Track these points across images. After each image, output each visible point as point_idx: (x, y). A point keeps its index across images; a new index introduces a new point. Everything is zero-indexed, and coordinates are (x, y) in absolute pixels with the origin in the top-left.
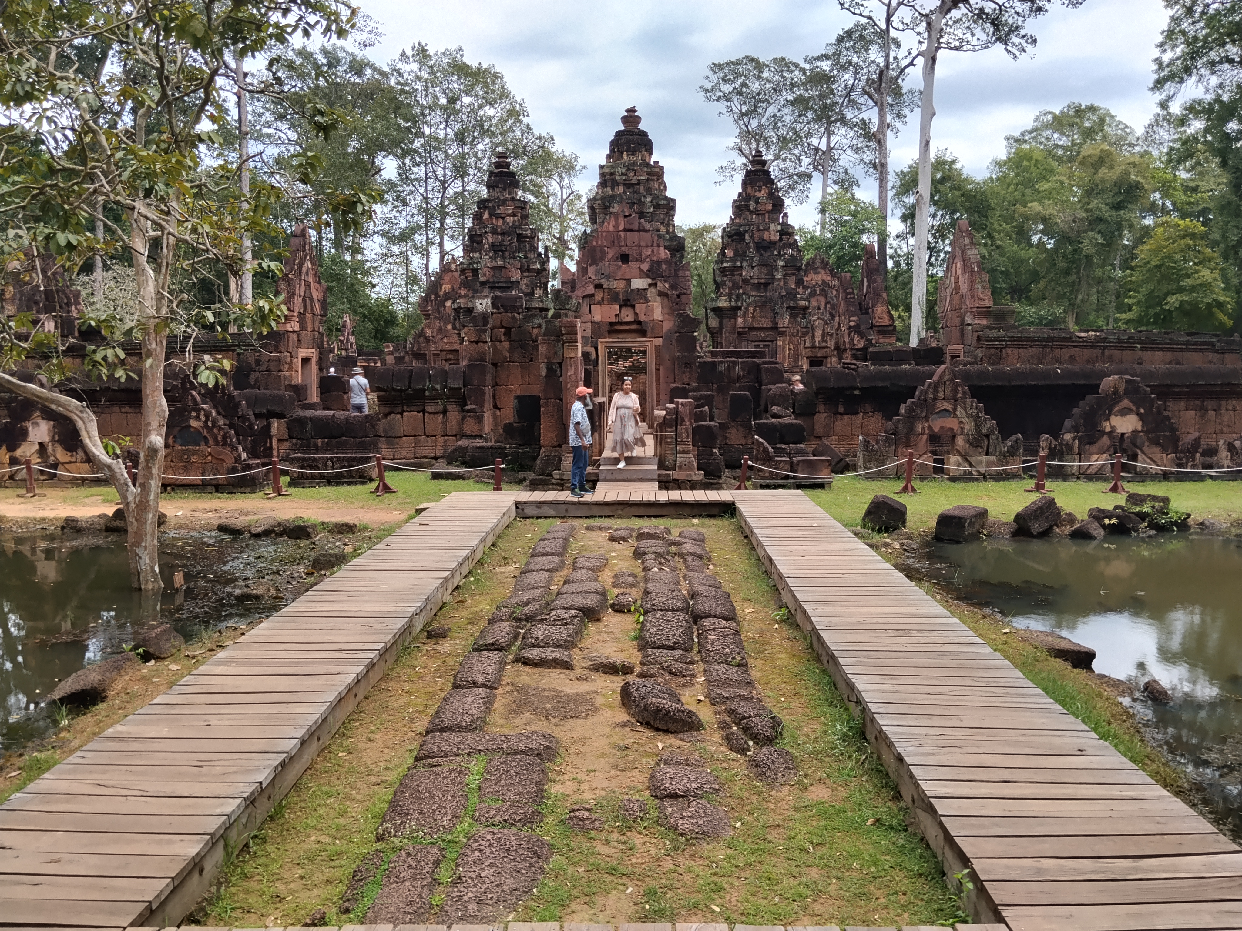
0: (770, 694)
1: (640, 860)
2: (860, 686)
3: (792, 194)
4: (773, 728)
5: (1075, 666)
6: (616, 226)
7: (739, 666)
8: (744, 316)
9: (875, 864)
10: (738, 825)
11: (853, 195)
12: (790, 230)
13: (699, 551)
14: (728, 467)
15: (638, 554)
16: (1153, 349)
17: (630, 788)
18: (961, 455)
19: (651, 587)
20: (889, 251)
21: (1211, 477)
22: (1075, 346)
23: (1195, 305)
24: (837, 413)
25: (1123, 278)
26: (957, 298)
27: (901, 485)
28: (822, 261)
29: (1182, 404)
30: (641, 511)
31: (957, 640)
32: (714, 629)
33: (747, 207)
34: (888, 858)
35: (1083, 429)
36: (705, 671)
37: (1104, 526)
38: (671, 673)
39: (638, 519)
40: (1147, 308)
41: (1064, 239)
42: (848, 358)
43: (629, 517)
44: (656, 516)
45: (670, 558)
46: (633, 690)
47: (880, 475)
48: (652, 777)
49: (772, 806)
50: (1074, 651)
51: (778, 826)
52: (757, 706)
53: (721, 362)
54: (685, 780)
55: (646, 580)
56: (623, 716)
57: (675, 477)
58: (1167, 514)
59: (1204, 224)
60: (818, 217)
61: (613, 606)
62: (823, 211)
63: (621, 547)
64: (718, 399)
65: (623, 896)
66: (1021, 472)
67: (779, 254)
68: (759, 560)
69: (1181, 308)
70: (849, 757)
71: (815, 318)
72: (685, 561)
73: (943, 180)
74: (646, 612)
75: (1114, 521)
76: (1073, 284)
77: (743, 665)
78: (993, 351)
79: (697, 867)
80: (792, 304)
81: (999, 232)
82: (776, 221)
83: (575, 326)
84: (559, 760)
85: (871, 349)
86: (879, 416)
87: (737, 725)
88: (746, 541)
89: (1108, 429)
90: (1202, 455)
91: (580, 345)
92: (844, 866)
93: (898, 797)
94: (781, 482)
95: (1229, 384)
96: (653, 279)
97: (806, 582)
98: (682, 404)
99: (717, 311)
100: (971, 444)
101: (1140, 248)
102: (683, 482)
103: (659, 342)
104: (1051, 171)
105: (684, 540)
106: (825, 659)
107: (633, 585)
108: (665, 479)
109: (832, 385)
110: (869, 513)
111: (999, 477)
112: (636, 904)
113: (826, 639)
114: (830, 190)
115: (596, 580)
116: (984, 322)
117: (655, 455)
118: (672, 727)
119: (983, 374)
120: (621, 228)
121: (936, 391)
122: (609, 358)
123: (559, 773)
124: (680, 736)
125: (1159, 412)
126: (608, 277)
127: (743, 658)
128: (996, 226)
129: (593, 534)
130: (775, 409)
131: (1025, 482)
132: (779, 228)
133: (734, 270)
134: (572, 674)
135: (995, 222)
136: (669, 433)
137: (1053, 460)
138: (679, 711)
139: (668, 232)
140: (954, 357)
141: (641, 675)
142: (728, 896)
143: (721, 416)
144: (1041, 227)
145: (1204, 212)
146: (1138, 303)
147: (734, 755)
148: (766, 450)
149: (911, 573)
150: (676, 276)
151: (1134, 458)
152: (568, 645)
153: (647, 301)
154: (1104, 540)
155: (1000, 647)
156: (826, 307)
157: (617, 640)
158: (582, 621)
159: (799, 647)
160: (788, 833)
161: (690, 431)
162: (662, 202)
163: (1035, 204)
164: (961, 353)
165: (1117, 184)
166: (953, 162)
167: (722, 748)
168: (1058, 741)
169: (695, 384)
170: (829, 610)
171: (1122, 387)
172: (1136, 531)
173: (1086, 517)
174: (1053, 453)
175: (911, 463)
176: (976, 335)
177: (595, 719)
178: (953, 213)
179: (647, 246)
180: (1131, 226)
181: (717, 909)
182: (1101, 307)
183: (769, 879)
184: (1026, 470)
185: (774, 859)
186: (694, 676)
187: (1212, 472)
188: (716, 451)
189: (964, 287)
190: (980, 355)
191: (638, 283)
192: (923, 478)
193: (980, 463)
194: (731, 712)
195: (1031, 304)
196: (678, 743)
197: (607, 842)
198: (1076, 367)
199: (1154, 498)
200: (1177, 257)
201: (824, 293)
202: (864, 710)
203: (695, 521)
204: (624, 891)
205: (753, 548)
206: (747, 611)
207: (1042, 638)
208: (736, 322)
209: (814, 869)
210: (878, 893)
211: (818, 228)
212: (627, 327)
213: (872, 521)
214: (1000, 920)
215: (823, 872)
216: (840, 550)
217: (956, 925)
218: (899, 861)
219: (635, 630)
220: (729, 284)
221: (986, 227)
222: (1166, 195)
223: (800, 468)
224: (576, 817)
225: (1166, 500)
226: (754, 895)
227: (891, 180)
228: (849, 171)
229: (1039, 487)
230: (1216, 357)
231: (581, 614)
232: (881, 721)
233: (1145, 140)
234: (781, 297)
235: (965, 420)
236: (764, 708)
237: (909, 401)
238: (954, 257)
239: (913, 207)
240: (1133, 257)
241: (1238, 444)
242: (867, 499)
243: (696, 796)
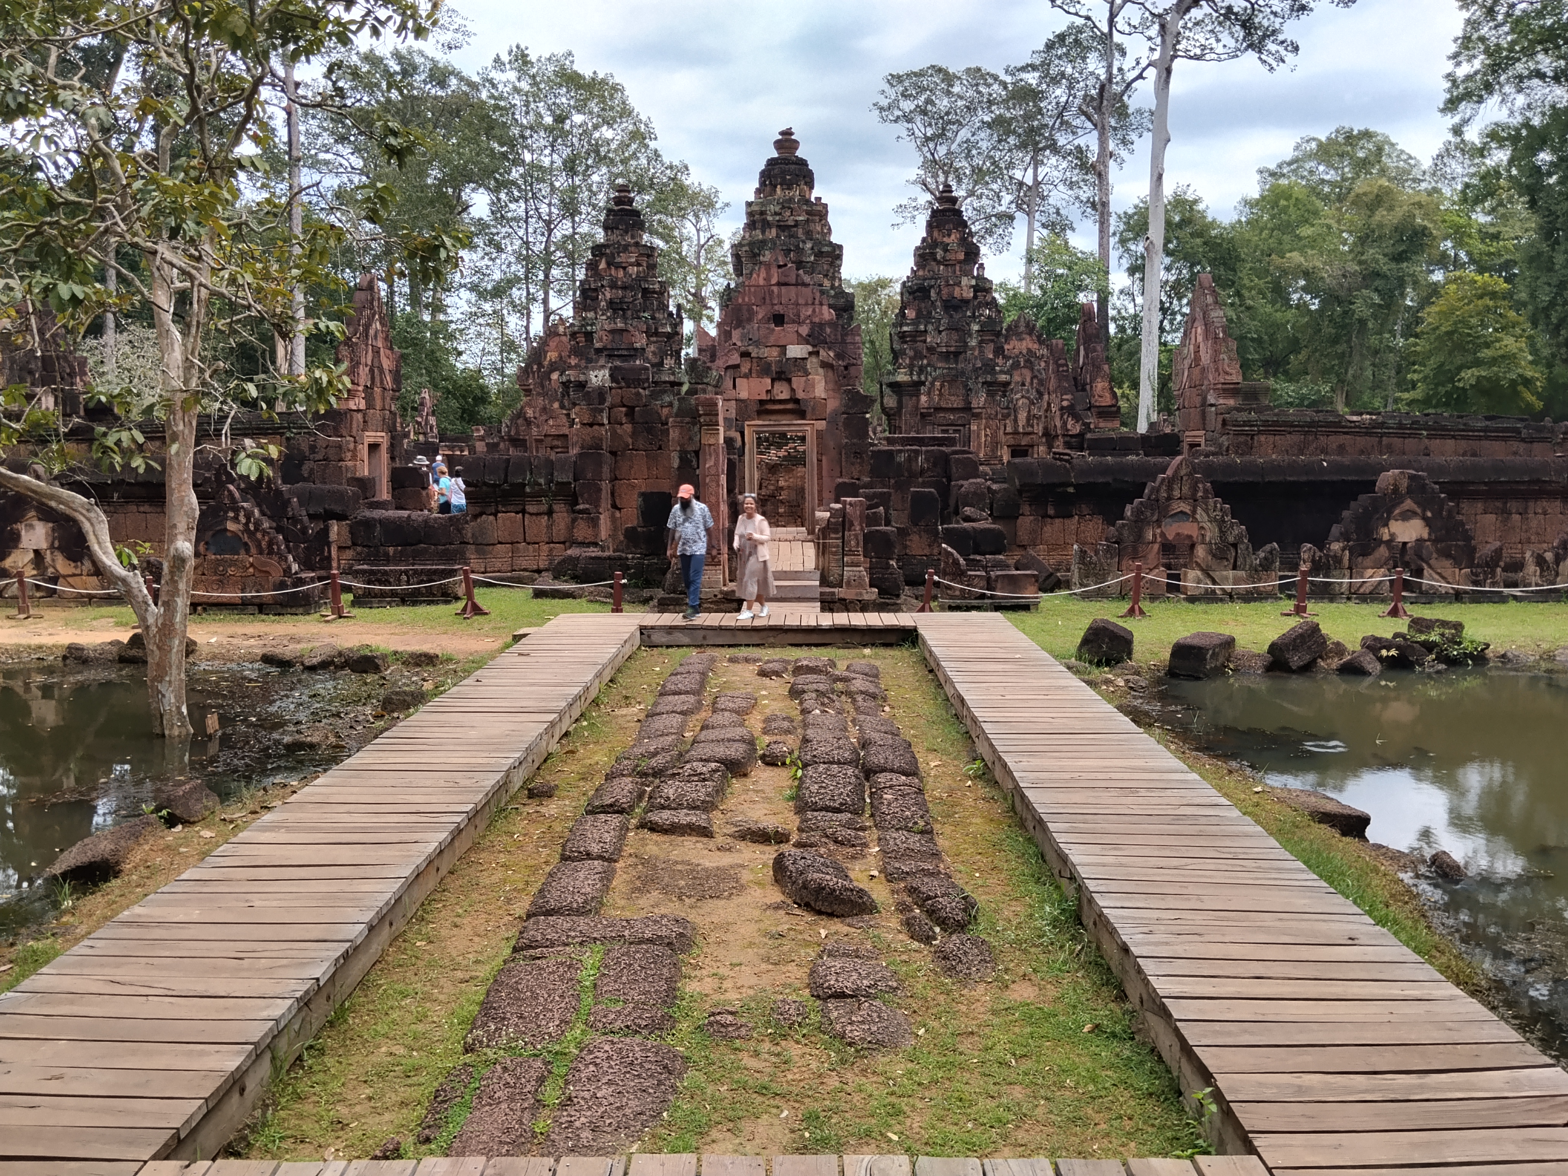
0: (962, 868)
1: (797, 1076)
2: (1074, 858)
3: (990, 240)
4: (965, 910)
5: (1344, 834)
6: (767, 279)
7: (922, 832)
8: (929, 393)
9: (1093, 1081)
10: (921, 1032)
11: (1066, 243)
12: (988, 285)
13: (872, 689)
14: (908, 583)
15: (795, 693)
16: (1443, 437)
17: (784, 986)
18: (1202, 570)
19: (811, 733)
20: (1112, 313)
21: (1515, 598)
22: (1345, 433)
23: (1495, 382)
24: (1045, 516)
25: (1405, 347)
26: (1196, 371)
27: (1126, 606)
28: (1026, 323)
29: (1480, 506)
30: (800, 639)
31: (1196, 801)
32: (891, 787)
33: (933, 255)
34: (1109, 1073)
35: (1355, 536)
36: (880, 839)
37: (1380, 659)
38: (836, 841)
39: (794, 649)
40: (1437, 385)
41: (1331, 298)
42: (1059, 447)
43: (783, 646)
44: (817, 645)
45: (835, 697)
46: (788, 863)
47: (1100, 595)
48: (813, 972)
49: (964, 1008)
50: (1342, 815)
51: (972, 1033)
52: (945, 883)
53: (900, 451)
54: (855, 976)
55: (805, 725)
56: (776, 896)
57: (842, 596)
58: (1460, 643)
59: (1507, 280)
60: (1024, 269)
61: (763, 757)
62: (1030, 261)
63: (773, 683)
64: (896, 498)
65: (776, 1122)
66: (1277, 591)
67: (973, 316)
68: (948, 700)
69: (1479, 385)
70: (1061, 947)
71: (1018, 396)
72: (854, 701)
73: (1184, 224)
74: (805, 766)
75: (1393, 652)
76: (1341, 356)
77: (927, 832)
78: (1242, 439)
79: (870, 1084)
80: (989, 378)
81: (1250, 289)
82: (969, 273)
83: (716, 405)
84: (695, 951)
85: (1089, 436)
86: (1098, 520)
87: (919, 906)
88: (930, 676)
89: (1386, 537)
90: (1504, 570)
91: (721, 429)
92: (1054, 1083)
93: (1122, 997)
94: (975, 602)
95: (1538, 481)
96: (814, 346)
97: (1008, 728)
98: (850, 504)
99: (895, 387)
100: (1214, 556)
101: (1427, 310)
102: (851, 602)
103: (821, 425)
104: (1316, 213)
105: (853, 675)
106: (1030, 825)
107: (788, 732)
108: (829, 598)
109: (1039, 481)
110: (1085, 641)
111: (1248, 597)
112: (792, 1131)
113: (1032, 800)
114: (1036, 234)
115: (742, 725)
116: (1231, 402)
117: (817, 568)
118: (838, 910)
119: (1230, 468)
120: (774, 281)
121: (1170, 489)
122: (759, 445)
123: (696, 967)
124: (849, 920)
125: (1450, 516)
126: (757, 343)
127: (927, 824)
128: (1246, 281)
129: (738, 667)
130: (968, 511)
131: (1282, 603)
132: (973, 282)
133: (917, 336)
134: (712, 844)
135: (1245, 277)
136: (834, 541)
137: (1317, 576)
138: (847, 889)
139: (833, 287)
140: (1192, 446)
141: (799, 845)
142: (908, 1122)
143: (899, 520)
144: (1302, 283)
145: (1507, 265)
146: (1425, 379)
147: (916, 945)
148: (956, 562)
149: (1138, 717)
150: (844, 342)
151: (1419, 573)
152: (707, 806)
153: (807, 374)
154: (1381, 676)
155: (1250, 809)
156: (1032, 383)
157: (768, 800)
158: (724, 776)
159: (998, 809)
160: (984, 1042)
161: (861, 538)
162: (826, 249)
163: (1295, 254)
164: (1202, 441)
165: (1398, 229)
166: (1196, 202)
167: (901, 936)
168: (1319, 926)
169: (866, 479)
170: (1035, 762)
171: (1404, 483)
172: (1421, 665)
173: (1358, 648)
174: (1318, 567)
175: (1138, 578)
176: (1220, 418)
177: (741, 899)
178: (1192, 265)
179: (806, 304)
180: (1416, 283)
181: (895, 1138)
182: (1377, 385)
183: (961, 1100)
184: (1284, 588)
185: (967, 1075)
186: (865, 845)
187: (1516, 591)
188: (893, 563)
189: (1206, 358)
190: (1226, 443)
191: (796, 351)
192: (1153, 598)
193: (1225, 580)
194: (912, 891)
195: (1290, 380)
196: (846, 929)
197: (756, 1054)
198: (1346, 460)
199: (1444, 624)
200: (1474, 321)
201: (1029, 364)
202: (1080, 888)
203: (867, 651)
204: (777, 1115)
205: (940, 686)
206: (932, 764)
207: (1305, 798)
208: (918, 400)
209: (1018, 1088)
210: (1097, 1118)
211: (1024, 283)
212: (781, 407)
213: (1090, 652)
214: (1252, 1150)
215: (1028, 1091)
216: (1049, 688)
217: (1197, 1157)
218: (1124, 1077)
219: (791, 788)
220: (910, 353)
221: (1233, 283)
222: (1459, 244)
223: (999, 585)
224: (717, 1022)
225: (1458, 627)
226: (941, 1119)
227: (1114, 224)
228: (1062, 212)
229: (1300, 610)
230: (1522, 447)
231: (723, 767)
232: (1101, 901)
233: (1434, 174)
234: (976, 370)
235: (1207, 525)
236: (954, 886)
237: (1137, 501)
238: (1194, 321)
239: (1143, 257)
240: (1418, 321)
241: (1549, 556)
242: (1083, 624)
243: (868, 996)
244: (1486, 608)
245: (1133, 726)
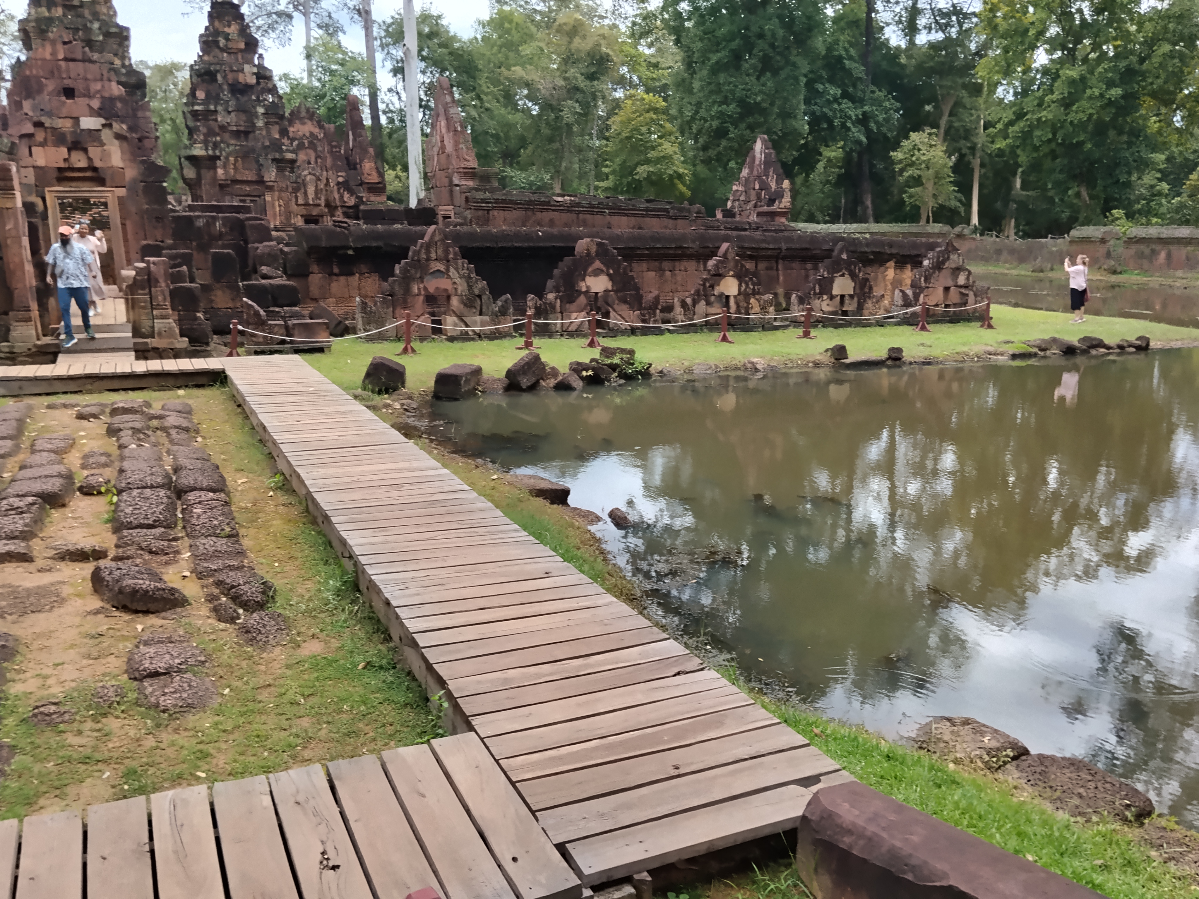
0: (264, 561)
1: (118, 744)
2: (351, 542)
3: (273, 35)
4: (264, 593)
5: (552, 503)
6: (54, 53)
7: (229, 536)
8: (225, 167)
9: (364, 703)
10: (227, 691)
11: (339, 42)
12: (268, 74)
13: (185, 423)
14: (216, 332)
15: (112, 432)
16: (619, 214)
17: (104, 675)
18: (457, 316)
19: (126, 465)
20: (381, 106)
21: (669, 331)
22: (553, 210)
23: (660, 174)
24: (331, 274)
25: (600, 147)
26: (443, 157)
27: (401, 346)
28: (308, 110)
29: (644, 265)
30: (116, 384)
31: (446, 489)
32: (200, 503)
33: (216, 43)
34: (378, 695)
35: (563, 289)
36: (191, 546)
37: (582, 378)
38: (151, 552)
39: (112, 393)
40: (621, 177)
41: (547, 106)
42: (339, 216)
43: (100, 392)
44: (133, 389)
45: (150, 433)
46: (105, 574)
47: (381, 337)
48: (130, 660)
49: (263, 668)
50: (552, 490)
51: (269, 685)
52: (248, 574)
53: (198, 217)
54: (167, 657)
55: (122, 458)
56: (96, 603)
57: (155, 345)
58: (633, 364)
59: (665, 99)
60: (304, 63)
61: (81, 489)
62: (308, 57)
63: (91, 425)
64: (197, 257)
65: (99, 782)
66: (512, 330)
67: (258, 99)
68: (253, 428)
69: (648, 179)
70: (343, 610)
71: (306, 172)
72: (169, 435)
73: (432, 35)
74: (120, 492)
75: (590, 373)
76: (556, 152)
77: (233, 536)
78: (480, 213)
79: (182, 739)
80: (277, 156)
81: (486, 94)
82: (251, 62)
83: (9, 170)
84: (19, 658)
85: (362, 207)
86: (375, 277)
87: (226, 595)
88: (239, 410)
89: (584, 289)
90: (661, 311)
91: (18, 194)
92: (334, 711)
93: (388, 638)
94: (277, 347)
95: (681, 248)
96: (106, 119)
97: (301, 447)
98: (154, 263)
99: (193, 159)
100: (465, 305)
101: (613, 119)
102: (165, 350)
103: (122, 192)
104: (531, 37)
105: (167, 413)
106: (320, 520)
107: (106, 465)
108: (141, 347)
109: (323, 244)
110: (368, 375)
111: (493, 336)
112: (113, 787)
113: (319, 500)
114: (313, 33)
115: (60, 462)
116: (471, 183)
117: (128, 321)
118: (152, 606)
119: (472, 236)
120: (61, 56)
121: (428, 252)
122: (62, 211)
123: (18, 672)
124: (163, 614)
125: (625, 273)
126: (50, 114)
127: (233, 529)
128: (484, 88)
129: (57, 413)
130: (265, 269)
131: (516, 340)
132: (255, 70)
133: (207, 115)
134: (31, 567)
135: (482, 82)
136: (142, 296)
137: (539, 319)
138: (159, 589)
139: (123, 66)
140: (445, 217)
141: (117, 559)
142: (214, 761)
143: (203, 278)
144: (526, 92)
145: (665, 88)
146: (613, 172)
147: (222, 625)
148: (257, 314)
149: (408, 431)
150: (135, 116)
151: (607, 315)
152: (26, 536)
153: (102, 144)
154: (583, 391)
155: (488, 492)
156: (316, 162)
157: (87, 524)
158: (42, 508)
159: (295, 512)
160: (278, 690)
161: (167, 293)
162: (113, 30)
163: (518, 69)
164: (452, 214)
165: (591, 54)
166: (439, 17)
167: (210, 621)
168: (528, 567)
169: (170, 242)
170: (323, 471)
171: (594, 249)
172: (609, 381)
173: (567, 371)
174: (540, 312)
175: (409, 324)
176: (464, 195)
177: (62, 610)
178: (443, 71)
179: (95, 80)
180: (604, 97)
181: (203, 775)
182: (582, 176)
183: (258, 736)
184: (516, 328)
185: (264, 717)
186: (178, 552)
187: (669, 326)
188: (200, 315)
189: (449, 148)
190: (469, 216)
191: (89, 123)
192: (422, 339)
193: (475, 324)
194: (219, 584)
195: (521, 170)
196: (160, 622)
197: (80, 733)
198: (555, 231)
199: (623, 351)
200: (644, 129)
201: (312, 146)
202: (356, 564)
203: (181, 392)
204: (100, 777)
205: (247, 418)
206: (240, 481)
207: (526, 480)
208: (216, 173)
209: (305, 719)
210: (367, 729)
211: (305, 75)
212: (80, 175)
213: (370, 383)
214: (471, 728)
215: (314, 720)
216: (337, 413)
217: (432, 741)
218: (387, 696)
219: (108, 512)
220: (203, 130)
221: (474, 88)
222: (632, 70)
223: (296, 332)
224: (41, 713)
225: (632, 352)
226: (242, 754)
227: (376, 31)
228: (333, 15)
229: (528, 345)
230: (671, 222)
231: (40, 500)
232: (370, 570)
233: (613, 13)
234: (265, 148)
235: (458, 281)
236: (255, 575)
237: (403, 262)
238: (438, 115)
239: (402, 61)
240: (608, 127)
241: (689, 301)
242: (368, 361)
243: (179, 671)
244: (652, 338)
245: (403, 439)
